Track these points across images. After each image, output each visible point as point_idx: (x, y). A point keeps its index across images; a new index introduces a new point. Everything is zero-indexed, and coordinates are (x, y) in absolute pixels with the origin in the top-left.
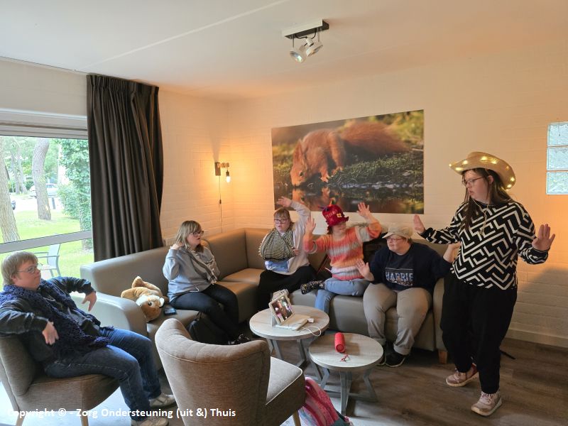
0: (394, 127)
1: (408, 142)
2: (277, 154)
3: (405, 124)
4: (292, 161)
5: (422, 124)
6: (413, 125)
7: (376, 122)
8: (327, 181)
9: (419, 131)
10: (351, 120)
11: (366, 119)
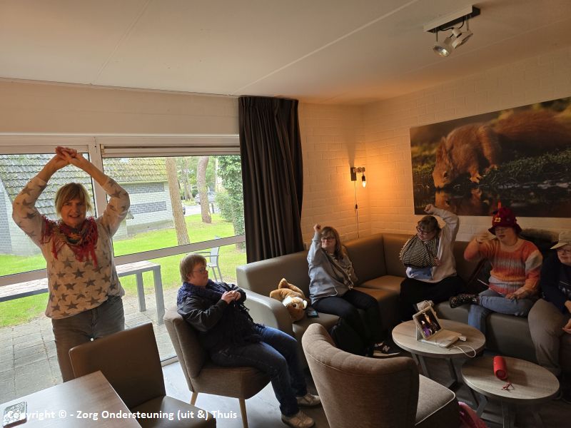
2: (416, 155)
4: (434, 161)
7: (542, 110)
8: (478, 181)
10: (507, 110)
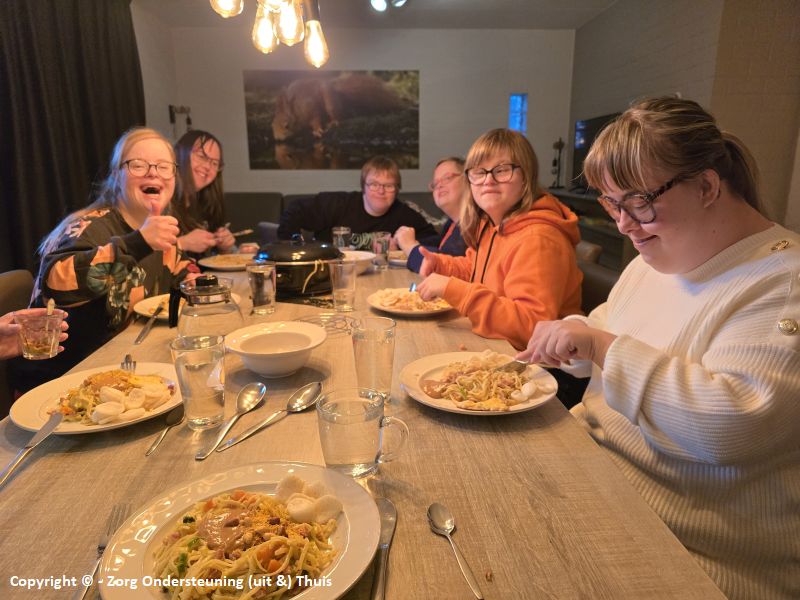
0: (391, 84)
1: (405, 100)
2: (251, 102)
3: (403, 83)
5: (418, 84)
6: (410, 84)
7: (374, 77)
8: (320, 135)
9: (415, 90)
11: (364, 72)
